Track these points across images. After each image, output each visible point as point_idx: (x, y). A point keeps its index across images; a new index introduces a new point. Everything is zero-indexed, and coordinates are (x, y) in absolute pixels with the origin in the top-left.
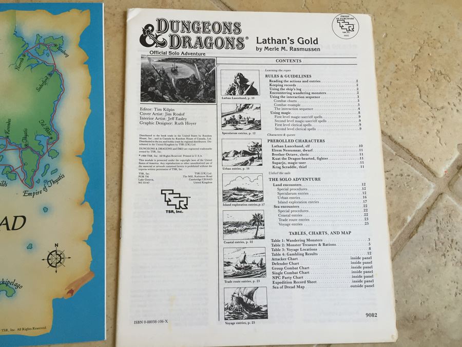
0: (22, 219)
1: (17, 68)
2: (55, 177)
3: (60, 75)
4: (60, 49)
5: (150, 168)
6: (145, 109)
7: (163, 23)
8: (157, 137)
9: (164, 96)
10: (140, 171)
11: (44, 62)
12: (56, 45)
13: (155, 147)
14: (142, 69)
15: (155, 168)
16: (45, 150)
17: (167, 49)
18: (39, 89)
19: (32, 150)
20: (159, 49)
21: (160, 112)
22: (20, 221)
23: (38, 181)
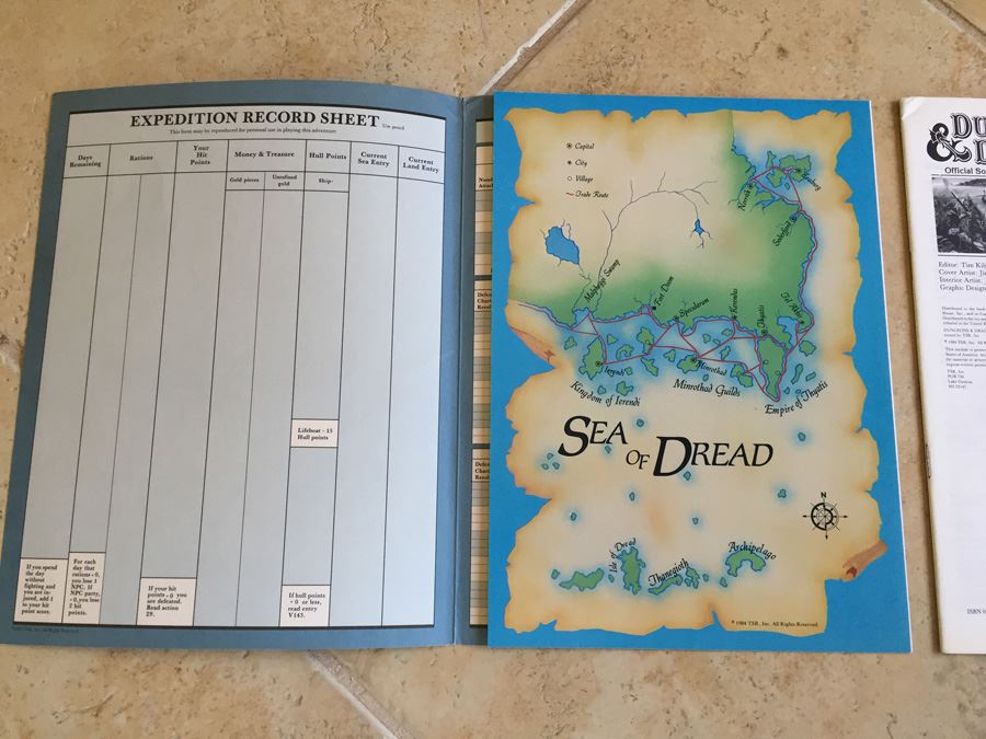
0: (767, 449)
1: (742, 206)
2: (812, 386)
3: (810, 220)
4: (805, 176)
5: (964, 362)
6: (946, 265)
7: (962, 121)
8: (970, 312)
9: (975, 243)
10: (949, 368)
11: (782, 198)
12: (799, 171)
13: (969, 327)
14: (935, 198)
15: (973, 362)
16: (794, 342)
17: (972, 164)
18: (778, 242)
19: (774, 340)
20: (960, 165)
21: (971, 270)
22: (763, 453)
23: (787, 391)
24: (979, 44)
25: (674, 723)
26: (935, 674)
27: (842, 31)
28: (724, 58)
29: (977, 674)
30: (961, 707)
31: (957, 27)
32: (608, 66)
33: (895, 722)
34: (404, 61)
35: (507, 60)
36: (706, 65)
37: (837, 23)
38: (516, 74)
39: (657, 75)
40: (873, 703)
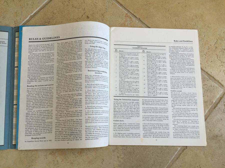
24: (130, 16)
25: (55, 163)
26: (113, 150)
27: (101, 13)
28: (75, 18)
29: (122, 150)
30: (118, 157)
31: (126, 12)
32: (49, 19)
33: (103, 161)
34: (3, 18)
35: (26, 18)
36: (71, 20)
37: (100, 11)
38: (28, 21)
39: (60, 22)
40: (99, 157)
